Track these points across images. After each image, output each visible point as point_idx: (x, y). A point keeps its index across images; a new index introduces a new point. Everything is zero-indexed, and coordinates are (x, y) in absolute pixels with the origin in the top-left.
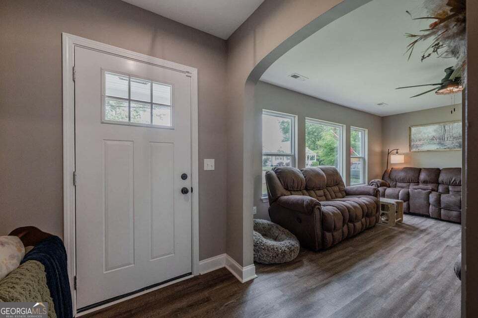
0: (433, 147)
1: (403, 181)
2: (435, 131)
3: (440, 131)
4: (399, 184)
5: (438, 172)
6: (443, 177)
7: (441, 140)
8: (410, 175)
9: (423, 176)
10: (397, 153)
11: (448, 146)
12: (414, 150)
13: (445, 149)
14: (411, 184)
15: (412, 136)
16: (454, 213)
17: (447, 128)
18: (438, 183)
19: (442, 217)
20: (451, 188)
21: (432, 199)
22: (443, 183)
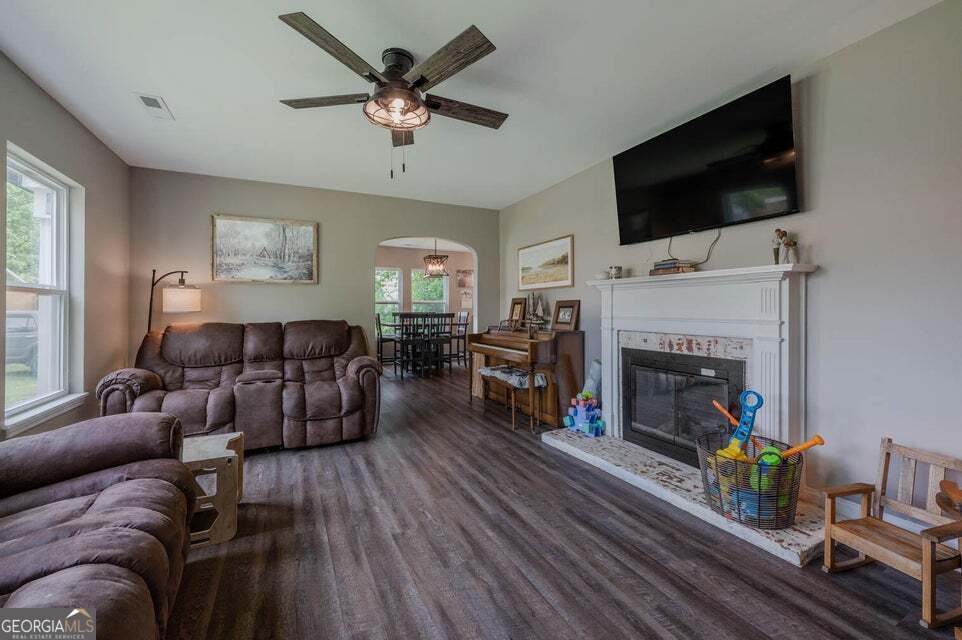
0: (264, 274)
1: (202, 363)
2: (267, 235)
3: (277, 239)
4: (191, 374)
5: (276, 332)
6: (291, 343)
7: (278, 258)
8: (223, 344)
9: (251, 345)
10: (182, 282)
11: (290, 274)
12: (222, 277)
13: (285, 279)
14: (224, 368)
15: (218, 241)
16: (331, 424)
17: (289, 234)
18: (279, 356)
19: (309, 442)
20: (306, 366)
21: (289, 402)
22: (292, 358)
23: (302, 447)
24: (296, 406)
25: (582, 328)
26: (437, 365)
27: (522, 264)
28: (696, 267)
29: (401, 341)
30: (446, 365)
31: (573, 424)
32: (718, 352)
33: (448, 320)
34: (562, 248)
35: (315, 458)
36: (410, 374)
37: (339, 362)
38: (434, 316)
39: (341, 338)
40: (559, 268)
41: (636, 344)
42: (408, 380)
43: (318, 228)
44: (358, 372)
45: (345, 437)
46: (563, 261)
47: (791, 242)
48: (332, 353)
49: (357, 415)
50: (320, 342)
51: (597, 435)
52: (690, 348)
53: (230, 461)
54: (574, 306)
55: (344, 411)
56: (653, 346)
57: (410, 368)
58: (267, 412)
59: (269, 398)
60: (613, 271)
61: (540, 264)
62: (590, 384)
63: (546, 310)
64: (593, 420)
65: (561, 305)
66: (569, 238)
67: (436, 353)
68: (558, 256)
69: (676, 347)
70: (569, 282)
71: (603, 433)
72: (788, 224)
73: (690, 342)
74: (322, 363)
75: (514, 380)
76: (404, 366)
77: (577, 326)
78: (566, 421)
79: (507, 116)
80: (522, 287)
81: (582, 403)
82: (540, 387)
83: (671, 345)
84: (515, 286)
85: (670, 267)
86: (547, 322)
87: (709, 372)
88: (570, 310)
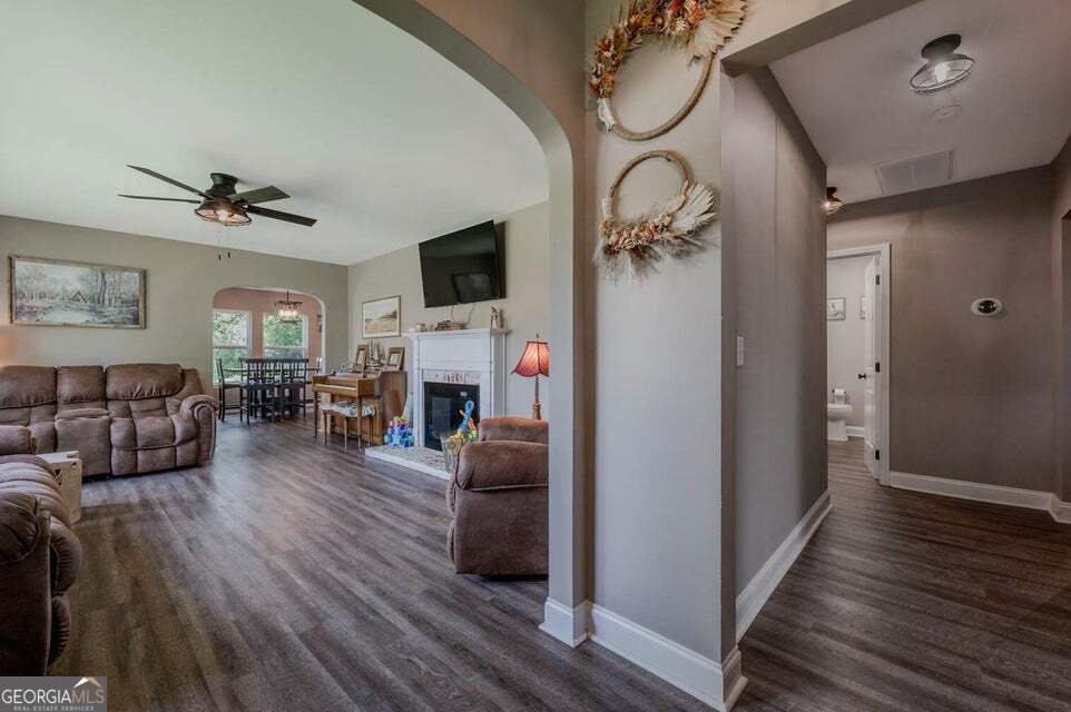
0: (78, 318)
3: (94, 284)
5: (102, 375)
6: (115, 387)
7: (95, 302)
8: (32, 387)
9: (66, 388)
11: (112, 318)
12: (24, 320)
13: (105, 323)
14: (34, 409)
15: (17, 282)
16: (164, 453)
17: (109, 278)
18: (105, 399)
19: (140, 469)
20: (134, 406)
21: (117, 435)
22: (116, 398)
23: (132, 475)
24: (125, 438)
25: (406, 369)
26: (291, 412)
27: (364, 318)
28: (463, 326)
29: (249, 387)
30: (301, 410)
31: (391, 441)
32: (469, 381)
33: (302, 366)
34: (392, 305)
35: (148, 483)
36: (259, 419)
37: (170, 402)
39: (175, 381)
40: (390, 321)
41: (432, 379)
42: (256, 425)
43: (144, 275)
44: (193, 407)
45: (179, 463)
46: (394, 316)
47: (500, 317)
48: (164, 394)
49: (192, 445)
50: (151, 384)
51: (406, 446)
52: (457, 380)
53: (74, 464)
54: (400, 351)
55: (177, 441)
56: (440, 380)
57: (259, 414)
58: (95, 444)
59: (96, 432)
60: (418, 327)
61: (380, 315)
62: (406, 410)
63: (380, 356)
64: (404, 436)
65: (394, 351)
66: (397, 299)
67: (290, 398)
68: (390, 312)
69: (451, 379)
70: (396, 333)
71: (412, 445)
72: (497, 304)
73: (457, 375)
74: (155, 403)
75: (346, 411)
76: (251, 411)
77: (401, 368)
78: (386, 439)
79: (315, 221)
80: (365, 336)
81: (396, 424)
82: (370, 416)
83: (449, 378)
84: (359, 336)
85: (444, 326)
86: (382, 365)
87: (463, 394)
88: (396, 355)
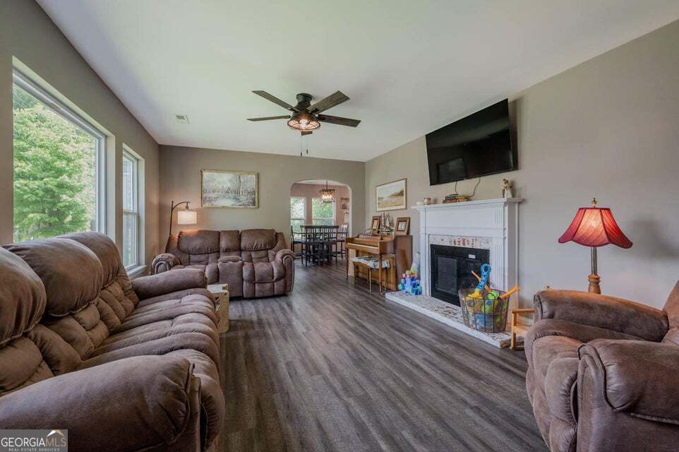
0: (228, 203)
1: (199, 252)
2: (230, 181)
3: (236, 183)
4: (193, 257)
5: (238, 235)
6: (244, 243)
7: (236, 193)
8: (209, 242)
9: (224, 244)
10: (187, 208)
11: (244, 202)
12: (207, 205)
13: (240, 205)
14: (210, 255)
15: (204, 184)
16: (268, 286)
17: (242, 180)
18: (239, 250)
19: (257, 295)
20: (253, 255)
21: (246, 274)
22: (245, 250)
23: (253, 298)
24: (250, 275)
25: (411, 234)
26: (328, 259)
27: (378, 196)
28: (468, 198)
29: (306, 243)
30: (334, 258)
31: (404, 289)
32: (477, 246)
33: (335, 230)
34: (400, 186)
35: (260, 304)
36: (311, 264)
37: (271, 253)
38: (325, 227)
39: (273, 239)
40: (399, 197)
41: (438, 242)
42: (310, 267)
43: (258, 176)
44: (282, 257)
45: (276, 293)
46: (401, 194)
47: (512, 187)
48: (267, 247)
49: (282, 281)
50: (261, 242)
51: (416, 294)
52: (464, 244)
53: (225, 294)
54: (406, 220)
55: (275, 279)
56: (446, 243)
57: (311, 260)
58: (235, 278)
59: (236, 271)
60: (426, 201)
61: (390, 194)
62: (414, 267)
63: (391, 224)
64: (414, 286)
65: (400, 220)
66: (404, 181)
67: (328, 251)
68: (398, 191)
69: (457, 243)
70: (404, 207)
71: (420, 293)
72: (509, 176)
73: (464, 240)
74: (263, 253)
75: (370, 264)
76: (307, 258)
77: (408, 233)
78: (400, 287)
79: (360, 121)
80: (378, 210)
81: (408, 276)
82: (386, 268)
83: (455, 243)
84: (374, 210)
85: (452, 199)
86: (392, 230)
87: (472, 256)
88: (404, 223)
